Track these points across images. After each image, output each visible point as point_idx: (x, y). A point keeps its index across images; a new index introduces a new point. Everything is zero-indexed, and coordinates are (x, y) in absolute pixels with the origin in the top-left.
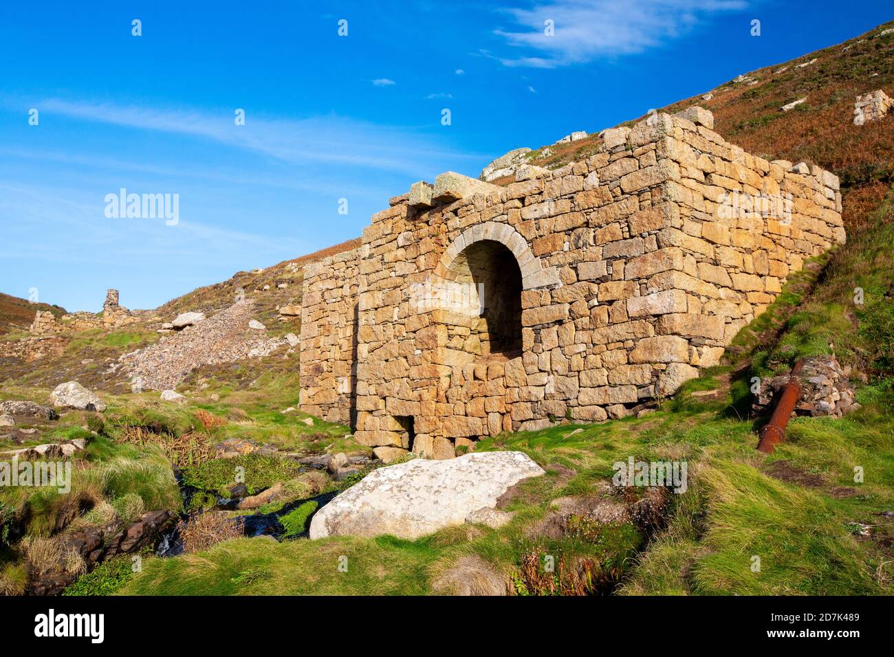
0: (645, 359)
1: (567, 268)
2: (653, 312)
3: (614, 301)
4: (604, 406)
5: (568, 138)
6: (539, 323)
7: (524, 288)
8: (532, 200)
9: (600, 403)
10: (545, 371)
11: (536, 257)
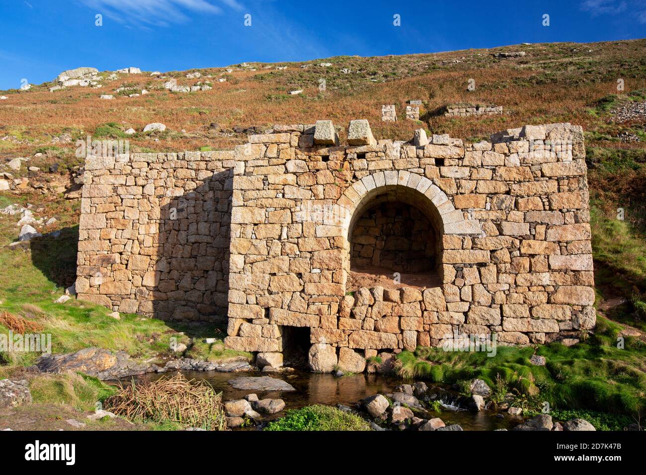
0: (565, 301)
1: (490, 223)
2: (573, 268)
3: (536, 255)
4: (527, 333)
5: (127, 70)
6: (460, 262)
7: (446, 231)
8: (453, 163)
9: (524, 331)
10: (467, 301)
11: (456, 209)
